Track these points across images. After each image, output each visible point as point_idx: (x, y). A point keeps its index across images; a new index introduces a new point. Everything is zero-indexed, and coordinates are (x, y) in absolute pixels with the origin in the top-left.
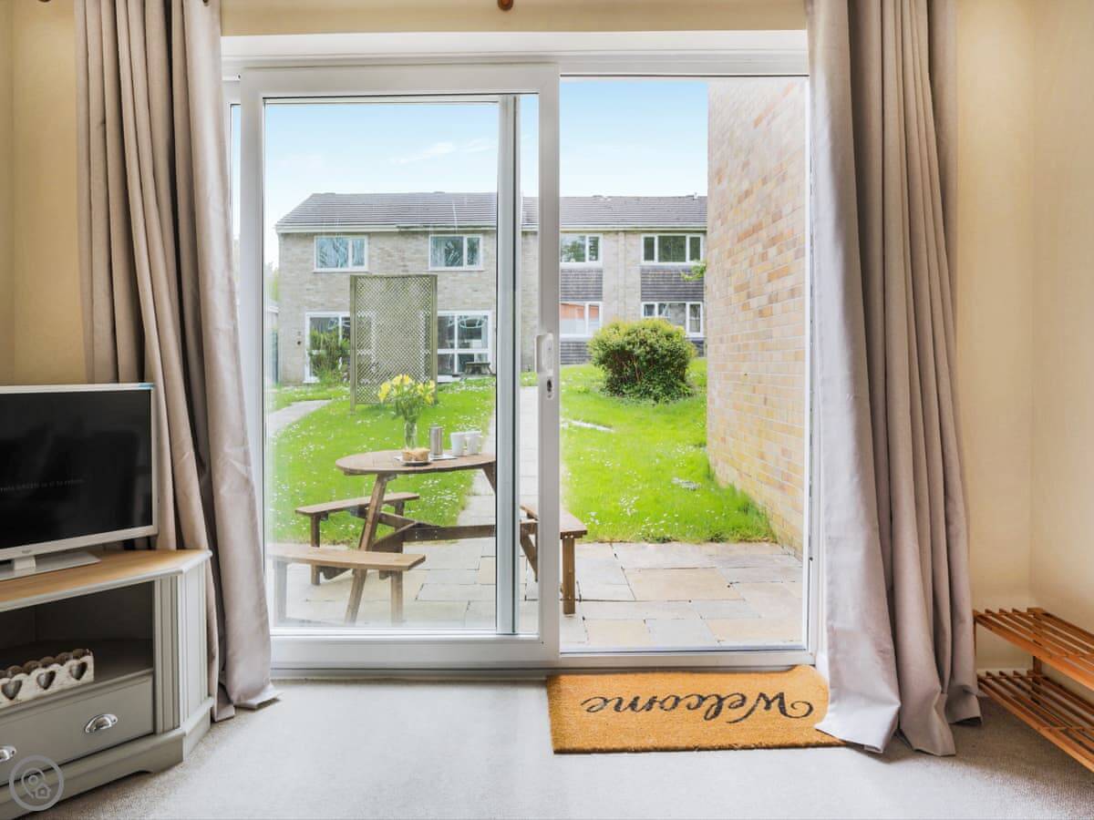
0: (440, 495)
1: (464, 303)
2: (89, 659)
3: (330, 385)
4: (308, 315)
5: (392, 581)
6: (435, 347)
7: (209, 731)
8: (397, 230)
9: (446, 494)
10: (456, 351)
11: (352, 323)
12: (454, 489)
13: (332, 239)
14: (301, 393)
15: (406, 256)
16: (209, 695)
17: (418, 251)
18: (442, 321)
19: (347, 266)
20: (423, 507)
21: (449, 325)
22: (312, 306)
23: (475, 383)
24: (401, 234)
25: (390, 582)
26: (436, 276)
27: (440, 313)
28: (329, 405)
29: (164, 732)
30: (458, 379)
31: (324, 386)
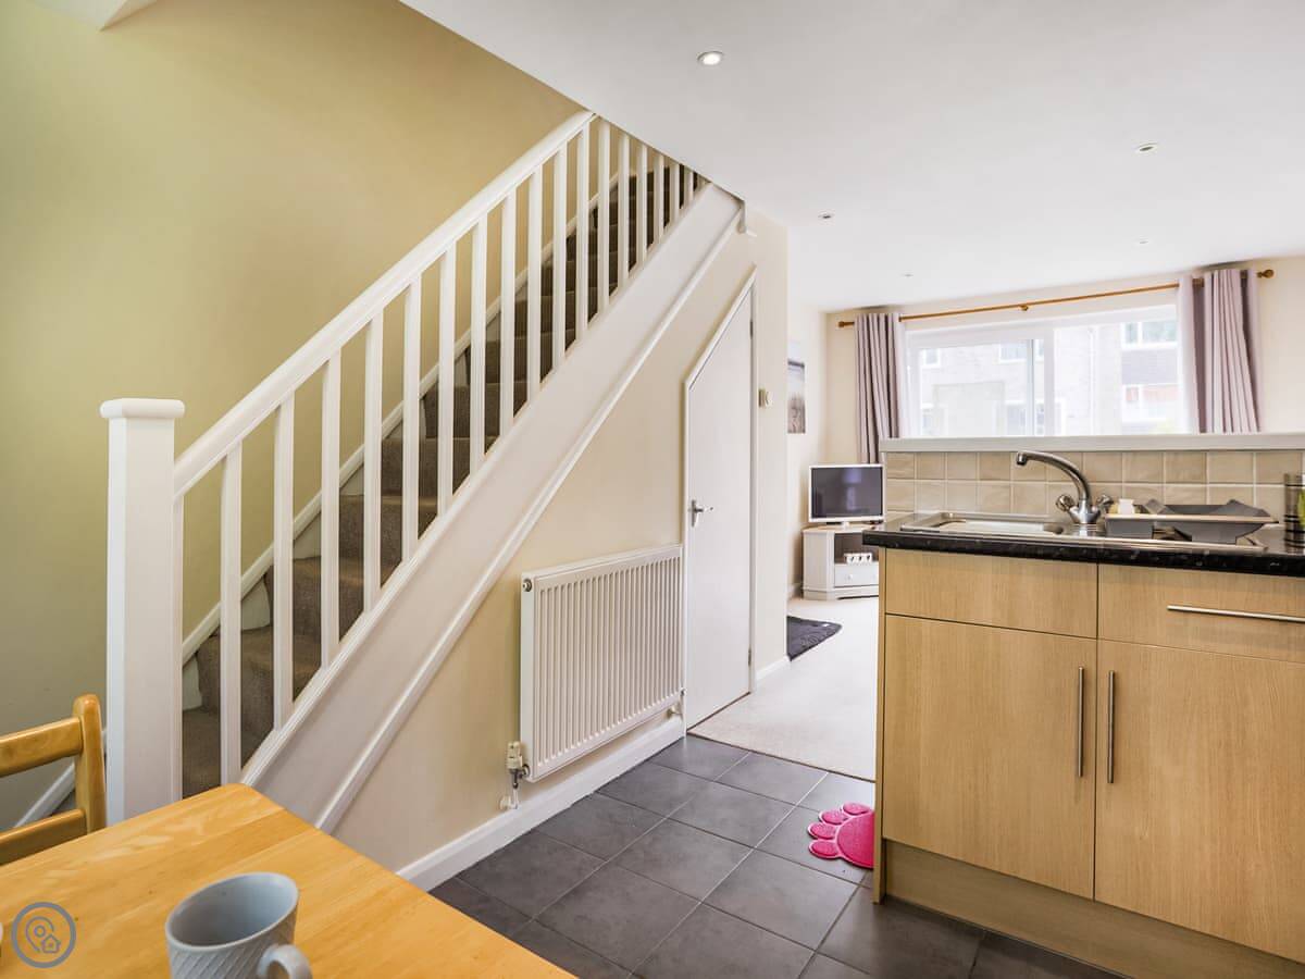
2: (870, 555)
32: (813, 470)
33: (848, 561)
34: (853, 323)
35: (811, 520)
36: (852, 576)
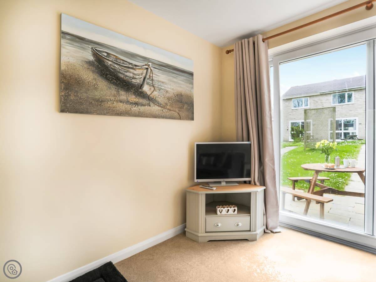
0: (338, 179)
1: (346, 115)
2: (236, 208)
3: (297, 142)
4: (290, 122)
5: (320, 205)
6: (334, 130)
7: (263, 235)
8: (320, 94)
9: (340, 179)
10: (343, 131)
11: (305, 124)
12: (343, 178)
13: (297, 99)
14: (288, 144)
15: (323, 102)
16: (264, 225)
17: (327, 100)
18: (337, 122)
19: (302, 107)
20: (331, 183)
21: (340, 123)
22: (291, 119)
23: (351, 142)
24: (321, 95)
25: (320, 206)
26: (335, 107)
27: (337, 119)
28: (297, 148)
29: (252, 231)
30: (343, 141)
31: (295, 142)
32: (197, 145)
33: (218, 213)
34: (233, 50)
35: (196, 180)
36: (220, 225)
